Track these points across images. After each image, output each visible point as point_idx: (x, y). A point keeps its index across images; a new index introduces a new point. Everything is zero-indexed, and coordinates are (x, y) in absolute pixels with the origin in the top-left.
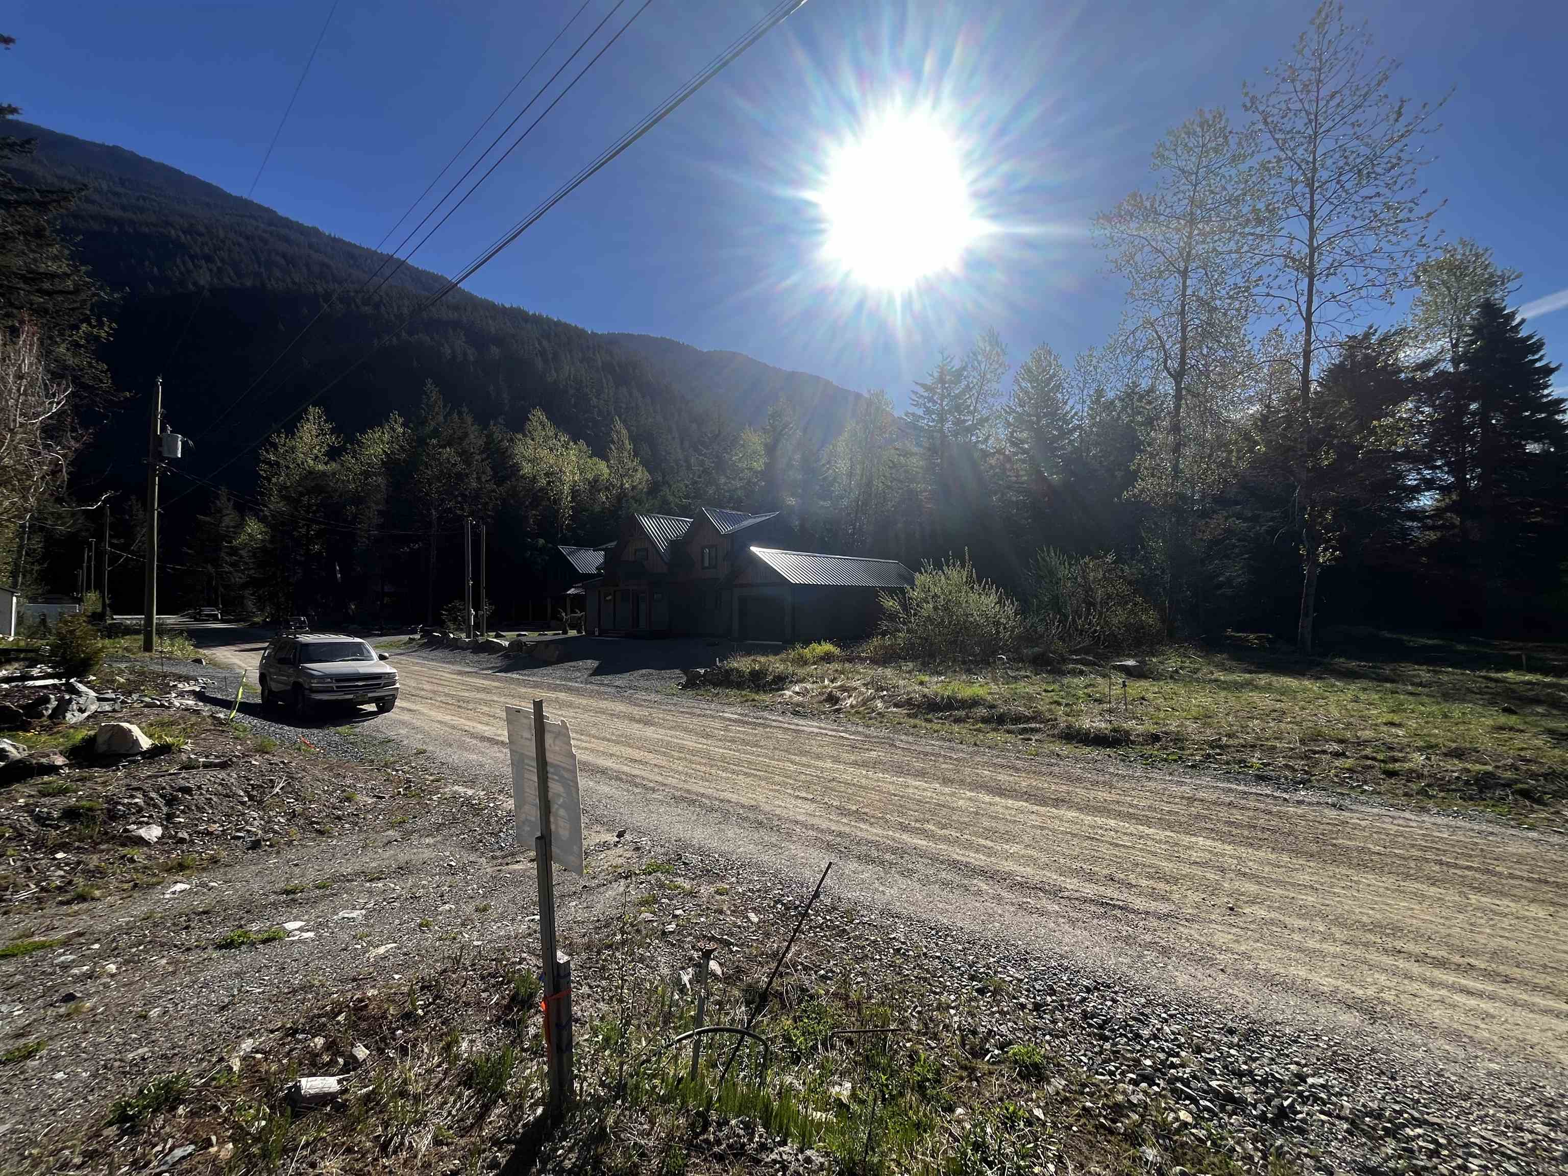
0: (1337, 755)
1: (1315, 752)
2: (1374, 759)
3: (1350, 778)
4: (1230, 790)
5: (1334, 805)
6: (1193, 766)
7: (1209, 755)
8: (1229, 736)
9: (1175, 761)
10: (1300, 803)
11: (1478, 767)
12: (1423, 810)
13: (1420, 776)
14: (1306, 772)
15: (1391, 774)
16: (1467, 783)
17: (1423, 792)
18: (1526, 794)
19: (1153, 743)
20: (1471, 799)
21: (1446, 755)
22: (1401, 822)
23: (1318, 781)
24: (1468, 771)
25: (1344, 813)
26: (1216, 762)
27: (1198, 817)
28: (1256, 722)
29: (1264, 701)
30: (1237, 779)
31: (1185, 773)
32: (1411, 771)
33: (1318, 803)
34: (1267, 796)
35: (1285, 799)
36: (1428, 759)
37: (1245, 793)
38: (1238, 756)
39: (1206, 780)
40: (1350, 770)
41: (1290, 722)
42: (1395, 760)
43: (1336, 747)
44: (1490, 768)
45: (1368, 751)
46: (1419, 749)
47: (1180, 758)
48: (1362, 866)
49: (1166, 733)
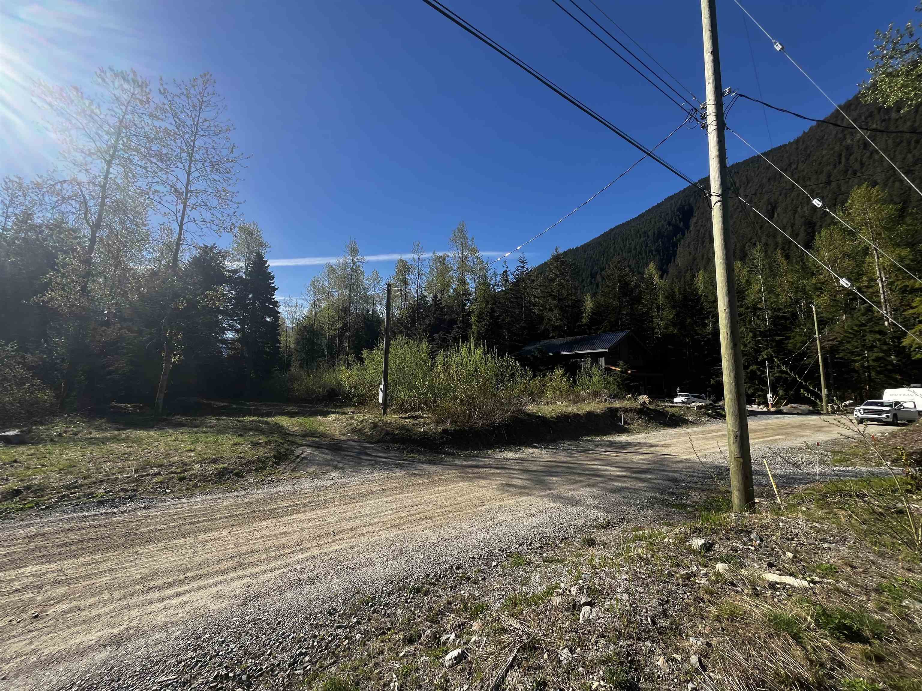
0: (156, 475)
1: (142, 476)
2: (175, 473)
3: (159, 487)
4: (74, 518)
5: (145, 508)
6: (47, 508)
7: (64, 496)
8: (85, 478)
9: (32, 507)
10: (123, 512)
11: (222, 466)
12: (193, 495)
13: (196, 477)
14: (134, 490)
15: (181, 479)
16: (216, 475)
17: (195, 486)
18: (237, 475)
19: (13, 497)
20: (216, 483)
21: (210, 462)
22: (179, 506)
23: (140, 494)
24: (217, 468)
25: (150, 511)
26: (70, 499)
27: (38, 548)
28: (108, 464)
29: (118, 448)
30: (82, 508)
31: (36, 516)
32: (192, 475)
33: (136, 509)
34: (101, 514)
35: (114, 513)
36: (201, 466)
37: (85, 517)
38: (88, 491)
39: (57, 516)
40: (161, 483)
41: (133, 460)
42: (186, 471)
43: (156, 470)
44: (226, 465)
45: (173, 469)
46: (198, 462)
47: (36, 504)
48: (150, 541)
49: (28, 487)
